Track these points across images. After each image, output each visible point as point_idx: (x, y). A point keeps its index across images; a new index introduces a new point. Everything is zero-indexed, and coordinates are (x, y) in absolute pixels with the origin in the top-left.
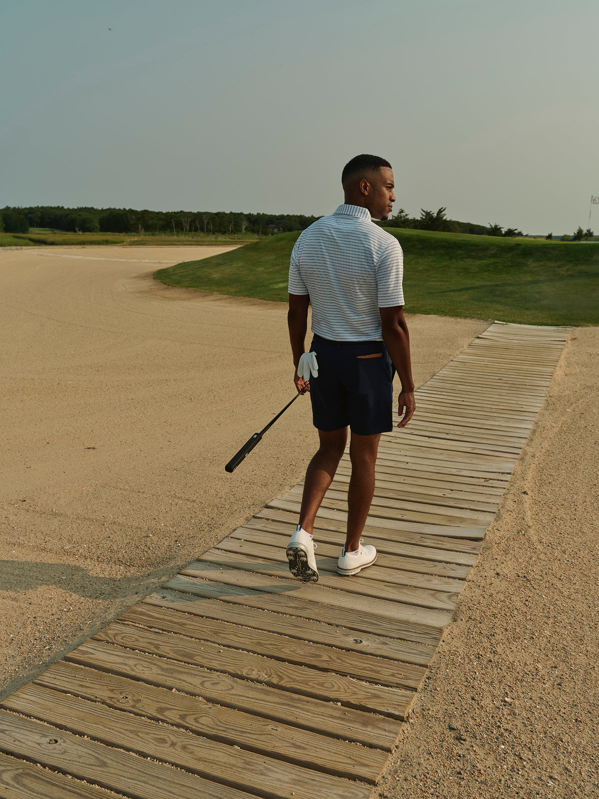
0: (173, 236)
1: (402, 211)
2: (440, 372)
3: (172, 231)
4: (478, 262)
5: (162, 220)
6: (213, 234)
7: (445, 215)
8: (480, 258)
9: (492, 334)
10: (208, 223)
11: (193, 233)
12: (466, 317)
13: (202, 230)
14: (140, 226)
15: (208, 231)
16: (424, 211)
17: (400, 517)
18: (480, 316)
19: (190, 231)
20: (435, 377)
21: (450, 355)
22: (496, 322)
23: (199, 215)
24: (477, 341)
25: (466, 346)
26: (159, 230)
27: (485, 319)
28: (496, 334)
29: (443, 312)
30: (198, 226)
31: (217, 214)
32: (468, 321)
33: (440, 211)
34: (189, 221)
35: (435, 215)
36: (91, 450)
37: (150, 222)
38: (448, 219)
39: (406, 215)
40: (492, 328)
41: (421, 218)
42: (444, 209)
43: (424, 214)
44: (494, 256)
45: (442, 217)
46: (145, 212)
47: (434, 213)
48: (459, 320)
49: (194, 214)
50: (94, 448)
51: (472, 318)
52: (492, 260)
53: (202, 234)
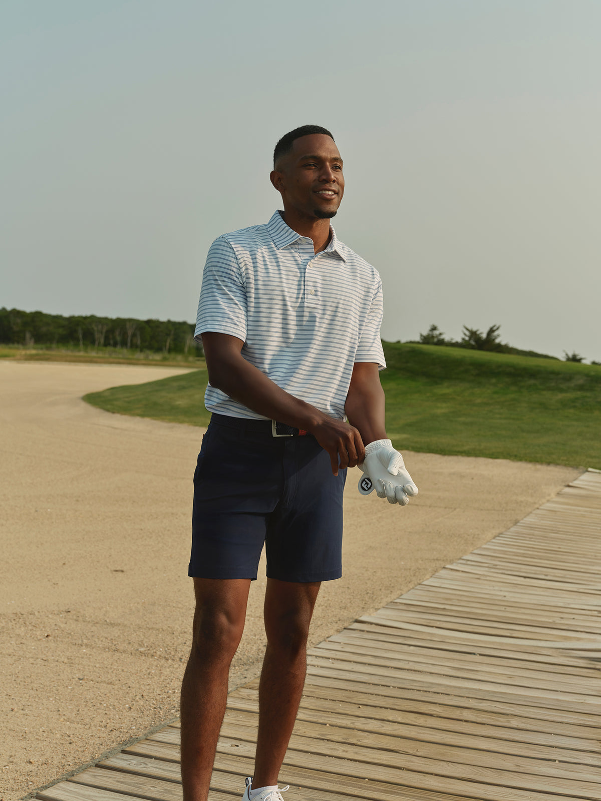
0: (79, 351)
1: (434, 328)
2: (525, 519)
3: (77, 345)
4: (560, 396)
5: (63, 327)
6: (141, 351)
7: (498, 335)
8: (561, 391)
9: (585, 483)
10: (134, 335)
11: (110, 349)
12: (549, 463)
13: (124, 344)
14: (28, 335)
15: (134, 347)
16: (467, 329)
17: (508, 635)
18: (567, 463)
19: (106, 344)
20: (519, 524)
21: (535, 503)
22: (590, 469)
23: (120, 323)
24: (567, 490)
25: (553, 495)
26: (58, 342)
27: (576, 467)
28: (591, 484)
29: (516, 456)
30: (118, 338)
31: (149, 322)
32: (551, 468)
33: (491, 331)
34: (104, 330)
35: (484, 336)
36: (120, 574)
37: (44, 329)
38: (503, 343)
39: (441, 334)
40: (585, 477)
41: (463, 339)
42: (498, 328)
43: (468, 333)
44: (581, 388)
45: (494, 340)
46: (38, 315)
47: (481, 333)
48: (539, 466)
49: (112, 321)
50: (122, 571)
51: (557, 464)
52: (579, 394)
53: (125, 351)
